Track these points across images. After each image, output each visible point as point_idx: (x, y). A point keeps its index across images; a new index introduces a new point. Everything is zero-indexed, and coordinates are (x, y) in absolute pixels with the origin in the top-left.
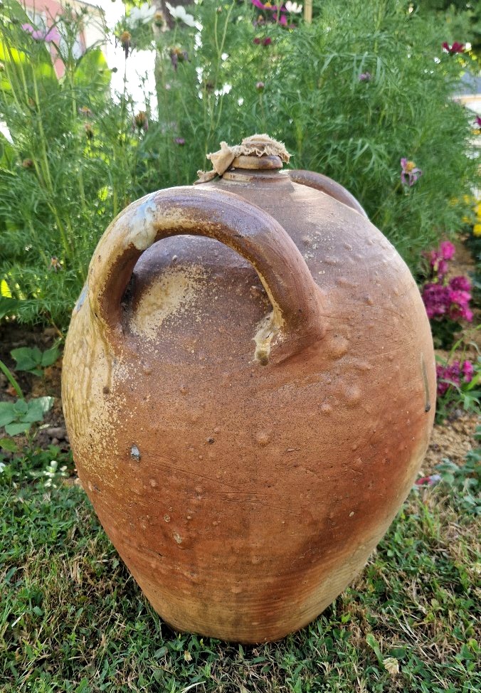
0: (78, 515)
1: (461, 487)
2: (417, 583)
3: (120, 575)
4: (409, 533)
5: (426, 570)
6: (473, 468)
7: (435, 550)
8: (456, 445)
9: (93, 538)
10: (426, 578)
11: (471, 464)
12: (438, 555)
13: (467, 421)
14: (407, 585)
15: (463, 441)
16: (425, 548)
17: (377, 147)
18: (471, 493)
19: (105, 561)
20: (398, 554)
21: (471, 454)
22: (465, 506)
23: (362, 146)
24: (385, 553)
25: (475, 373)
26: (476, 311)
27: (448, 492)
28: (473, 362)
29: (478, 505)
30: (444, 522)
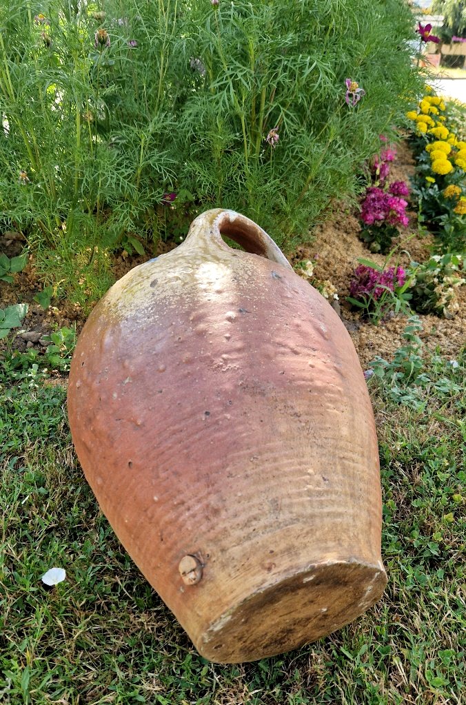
0: (64, 412)
1: (390, 380)
6: (400, 363)
8: (388, 344)
11: (399, 360)
13: (398, 321)
15: (394, 340)
18: (398, 385)
21: (400, 351)
22: (392, 396)
23: (311, 64)
25: (407, 278)
26: (413, 214)
27: (379, 385)
28: (408, 266)
29: (403, 395)
30: (374, 410)
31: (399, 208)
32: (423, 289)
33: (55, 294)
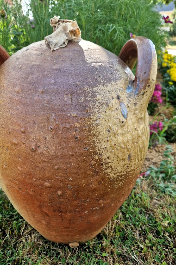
1: (158, 178)
2: (139, 231)
4: (136, 204)
5: (143, 223)
6: (163, 169)
7: (147, 212)
8: (156, 158)
10: (143, 227)
11: (163, 167)
12: (149, 215)
13: (160, 147)
14: (135, 232)
15: (159, 156)
16: (143, 211)
17: (119, 28)
18: (162, 181)
20: (131, 216)
21: (162, 163)
22: (160, 188)
23: (112, 27)
24: (126, 216)
25: (164, 127)
26: (164, 98)
27: (153, 181)
28: (163, 120)
30: (151, 198)
31: (158, 96)
32: (171, 131)
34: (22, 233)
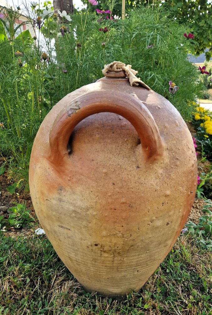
0: (9, 253)
1: (198, 235)
2: (182, 287)
3: (30, 286)
4: (176, 259)
5: (186, 279)
6: (202, 225)
7: (189, 268)
8: (194, 214)
9: (17, 266)
10: (186, 283)
11: (202, 223)
12: (191, 271)
13: (198, 202)
14: (177, 288)
15: (197, 212)
16: (184, 267)
17: (158, 75)
18: (203, 238)
19: (22, 279)
20: (172, 271)
21: (202, 219)
22: (201, 244)
23: (151, 75)
24: (166, 271)
25: (201, 181)
26: (199, 153)
27: (193, 237)
29: (207, 244)
30: (193, 253)
32: (209, 186)
33: (18, 186)
34: (52, 284)
